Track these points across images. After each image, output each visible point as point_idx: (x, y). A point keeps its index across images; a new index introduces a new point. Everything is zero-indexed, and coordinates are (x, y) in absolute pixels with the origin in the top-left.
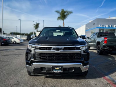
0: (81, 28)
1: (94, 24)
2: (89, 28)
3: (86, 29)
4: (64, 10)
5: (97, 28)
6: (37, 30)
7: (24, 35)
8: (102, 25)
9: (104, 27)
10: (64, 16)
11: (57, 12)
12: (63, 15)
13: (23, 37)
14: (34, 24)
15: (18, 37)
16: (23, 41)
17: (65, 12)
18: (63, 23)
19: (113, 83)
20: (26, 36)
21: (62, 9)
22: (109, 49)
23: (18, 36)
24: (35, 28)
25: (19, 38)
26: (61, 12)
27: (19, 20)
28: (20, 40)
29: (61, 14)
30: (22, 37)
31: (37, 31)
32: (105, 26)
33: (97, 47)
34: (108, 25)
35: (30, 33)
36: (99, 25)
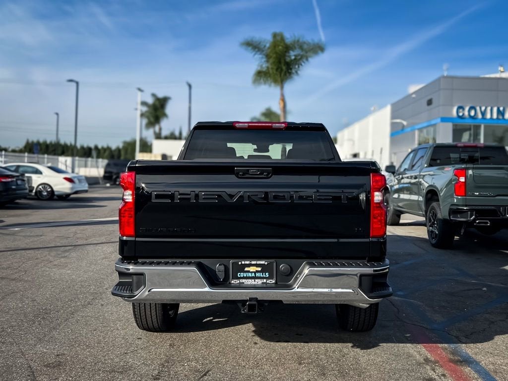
0: (371, 120)
1: (430, 102)
2: (405, 123)
3: (393, 125)
4: (283, 39)
5: (444, 120)
6: (157, 128)
7: (94, 153)
8: (467, 109)
9: (480, 116)
10: (284, 68)
11: (253, 46)
12: (280, 62)
13: (86, 166)
14: (144, 103)
15: (61, 166)
16: (85, 186)
17: (287, 48)
18: (278, 96)
19: (451, 361)
20: (103, 162)
21: (275, 35)
22: (474, 220)
23: (64, 162)
24: (145, 121)
25: (70, 170)
26: (268, 45)
27: (71, 81)
28: (70, 180)
29: (268, 57)
30: (80, 166)
31: (158, 136)
32: (483, 114)
33: (426, 212)
34: (495, 109)
35: (121, 146)
36: (453, 106)
